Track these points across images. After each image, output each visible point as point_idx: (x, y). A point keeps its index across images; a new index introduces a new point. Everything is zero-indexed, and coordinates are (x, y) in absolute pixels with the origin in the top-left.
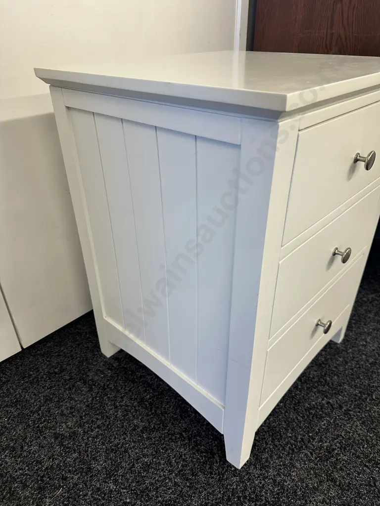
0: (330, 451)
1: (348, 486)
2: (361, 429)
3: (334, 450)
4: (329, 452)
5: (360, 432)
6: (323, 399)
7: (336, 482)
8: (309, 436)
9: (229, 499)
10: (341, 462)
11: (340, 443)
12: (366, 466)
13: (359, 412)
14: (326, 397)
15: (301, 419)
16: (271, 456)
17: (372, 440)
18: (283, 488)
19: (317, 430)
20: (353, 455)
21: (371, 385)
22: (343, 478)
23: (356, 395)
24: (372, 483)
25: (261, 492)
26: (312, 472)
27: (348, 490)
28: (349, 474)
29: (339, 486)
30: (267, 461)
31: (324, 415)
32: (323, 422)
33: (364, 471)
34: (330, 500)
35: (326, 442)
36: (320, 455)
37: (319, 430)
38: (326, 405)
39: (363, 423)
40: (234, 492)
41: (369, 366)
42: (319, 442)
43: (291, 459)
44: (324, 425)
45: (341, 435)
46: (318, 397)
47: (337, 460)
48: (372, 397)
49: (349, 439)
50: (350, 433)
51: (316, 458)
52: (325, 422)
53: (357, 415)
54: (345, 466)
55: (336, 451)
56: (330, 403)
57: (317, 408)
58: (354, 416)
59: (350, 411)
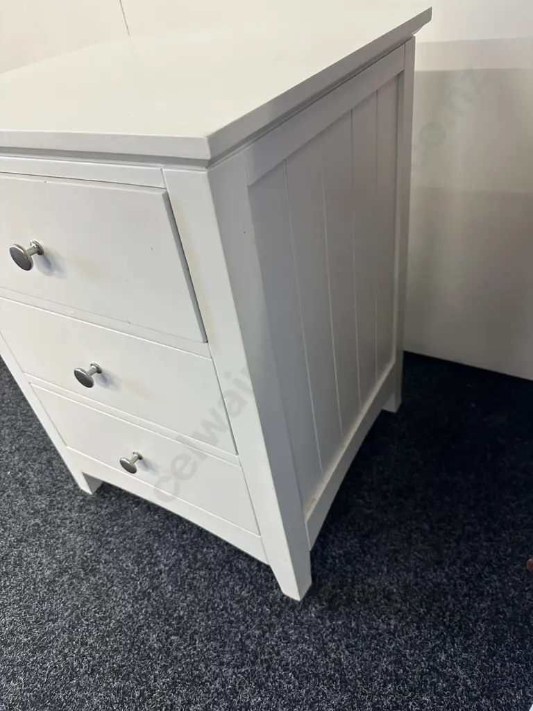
0: (94, 571)
1: (53, 590)
2: (121, 611)
3: (95, 576)
4: (91, 570)
5: (118, 610)
6: (165, 565)
7: (59, 577)
8: (113, 549)
9: (54, 485)
10: (79, 583)
11: (102, 583)
12: (72, 612)
13: (146, 612)
14: (170, 570)
15: (135, 540)
16: (91, 514)
17: (106, 625)
18: (59, 526)
19: (120, 558)
20: (87, 598)
21: (196, 637)
22: (62, 586)
23: (175, 611)
24: (51, 617)
25: (58, 508)
26: (71, 553)
27: (48, 590)
28: (65, 592)
29: (54, 581)
30: (87, 510)
31: (141, 566)
32: (132, 564)
33: (67, 611)
34: (41, 570)
35: (104, 568)
36: (89, 561)
37: (121, 560)
38: (157, 569)
39: (130, 616)
40: (61, 487)
41: (237, 640)
42: (105, 560)
43: (86, 532)
44: (127, 566)
45: (112, 586)
46: (168, 558)
47: (83, 579)
48: (174, 635)
49: (108, 596)
50: (116, 597)
51: (86, 556)
52: (132, 567)
53: (142, 609)
54: (74, 587)
55: (92, 578)
56: (161, 574)
57: (152, 558)
58: (141, 605)
59: (149, 600)
